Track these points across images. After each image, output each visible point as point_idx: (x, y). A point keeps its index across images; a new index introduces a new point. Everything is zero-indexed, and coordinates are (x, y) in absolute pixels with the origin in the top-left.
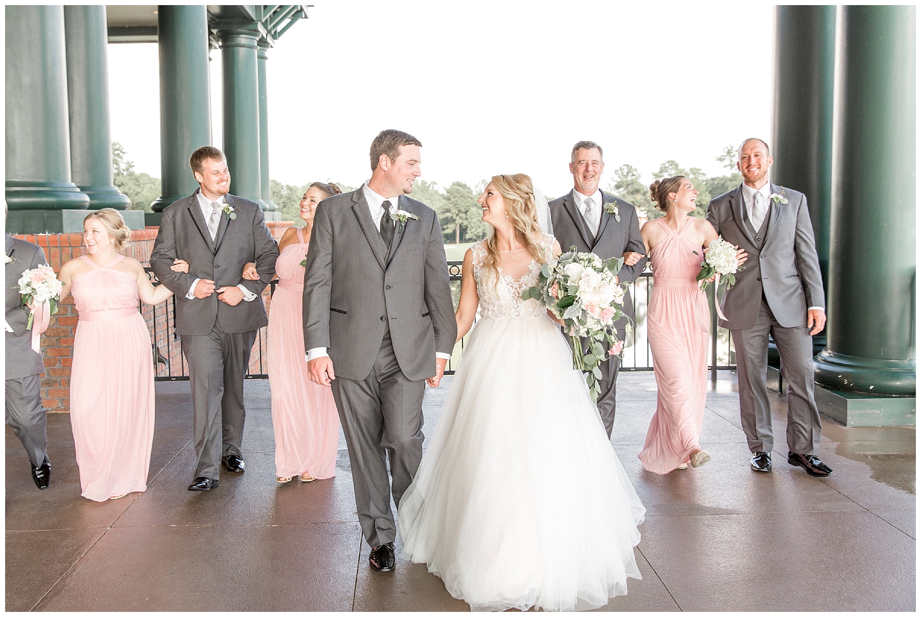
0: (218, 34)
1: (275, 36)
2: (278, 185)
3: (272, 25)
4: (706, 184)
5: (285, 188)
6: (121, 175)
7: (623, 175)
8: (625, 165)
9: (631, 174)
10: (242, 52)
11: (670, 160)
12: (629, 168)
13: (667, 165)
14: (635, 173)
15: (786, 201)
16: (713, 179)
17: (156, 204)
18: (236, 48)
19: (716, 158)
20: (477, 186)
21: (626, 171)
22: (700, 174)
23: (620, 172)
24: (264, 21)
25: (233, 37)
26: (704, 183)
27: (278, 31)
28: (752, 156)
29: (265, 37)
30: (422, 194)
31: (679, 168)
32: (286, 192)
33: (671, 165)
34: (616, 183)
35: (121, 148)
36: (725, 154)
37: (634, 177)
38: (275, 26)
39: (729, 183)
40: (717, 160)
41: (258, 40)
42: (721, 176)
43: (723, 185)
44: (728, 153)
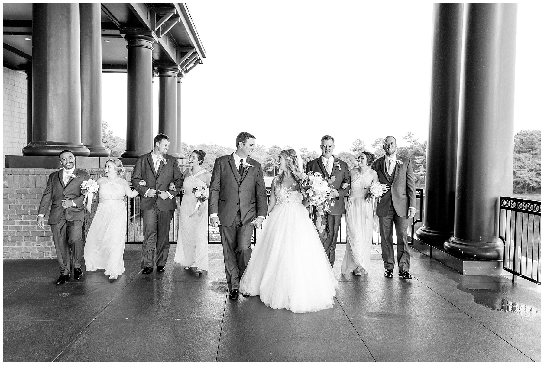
0: (157, 70)
1: (186, 72)
2: (185, 144)
3: (185, 66)
4: (397, 151)
5: (189, 146)
6: (106, 137)
7: (357, 145)
8: (358, 140)
9: (360, 144)
10: (169, 79)
11: (380, 138)
12: (360, 141)
13: (379, 140)
14: (363, 144)
15: (402, 163)
16: (401, 148)
17: (123, 154)
18: (166, 77)
19: (403, 138)
21: (358, 143)
23: (356, 143)
24: (180, 64)
25: (165, 72)
26: (397, 150)
27: (188, 69)
28: (390, 144)
29: (181, 72)
30: (257, 151)
32: (189, 148)
33: (381, 140)
34: (353, 149)
35: (106, 124)
36: (407, 136)
37: (362, 146)
38: (186, 67)
39: (409, 150)
40: (403, 139)
41: (177, 73)
42: (405, 147)
43: (406, 151)
44: (409, 135)
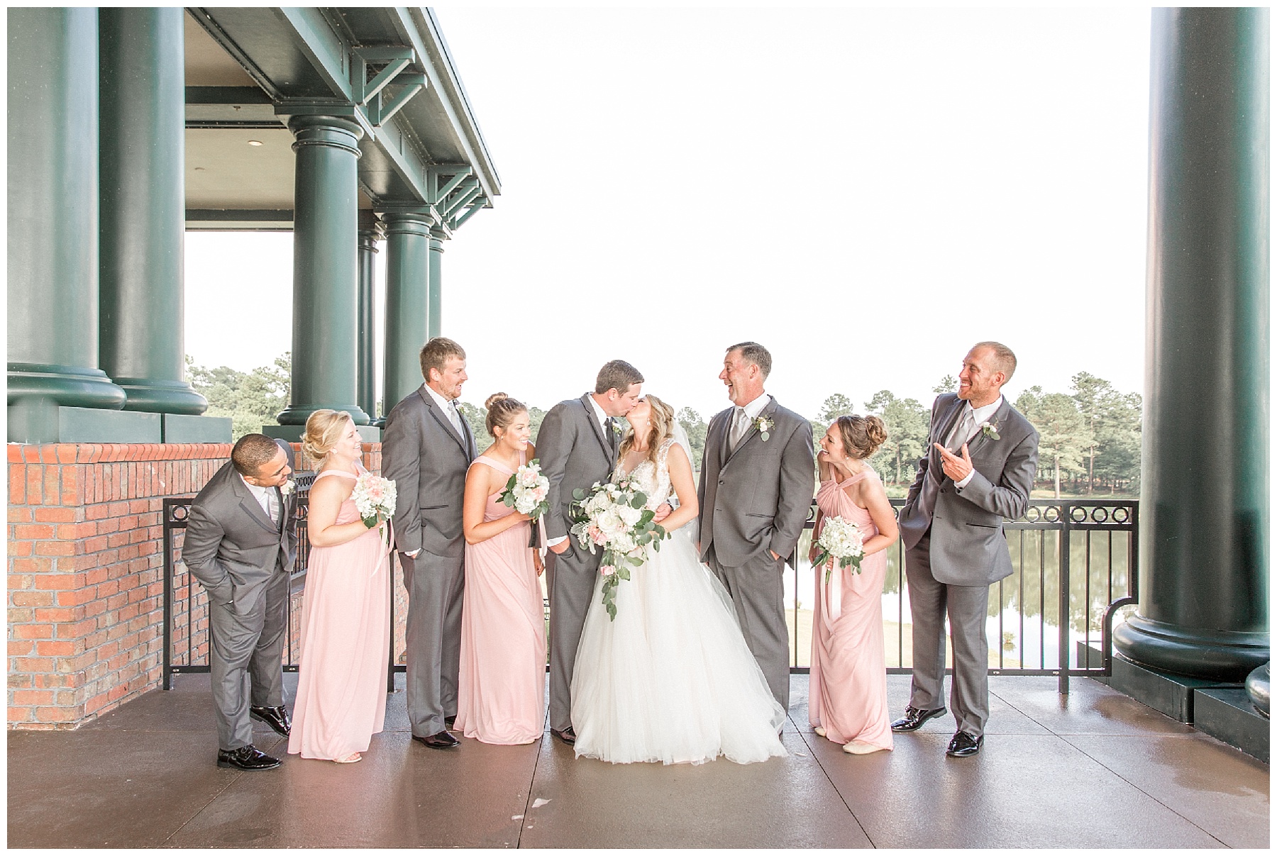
0: (383, 219)
1: (454, 225)
2: (472, 407)
3: (448, 211)
5: (479, 411)
7: (835, 405)
8: (836, 395)
9: (842, 404)
10: (411, 239)
11: (884, 390)
12: (841, 397)
13: (881, 395)
14: (847, 403)
18: (404, 235)
19: (934, 389)
20: (680, 413)
21: (837, 401)
22: (916, 405)
23: (831, 402)
24: (437, 204)
25: (401, 222)
26: (921, 415)
27: (457, 219)
29: (440, 224)
31: (894, 398)
32: (480, 416)
33: (886, 396)
34: (826, 414)
36: (943, 385)
38: (452, 212)
40: (935, 391)
41: (431, 226)
44: (947, 384)
